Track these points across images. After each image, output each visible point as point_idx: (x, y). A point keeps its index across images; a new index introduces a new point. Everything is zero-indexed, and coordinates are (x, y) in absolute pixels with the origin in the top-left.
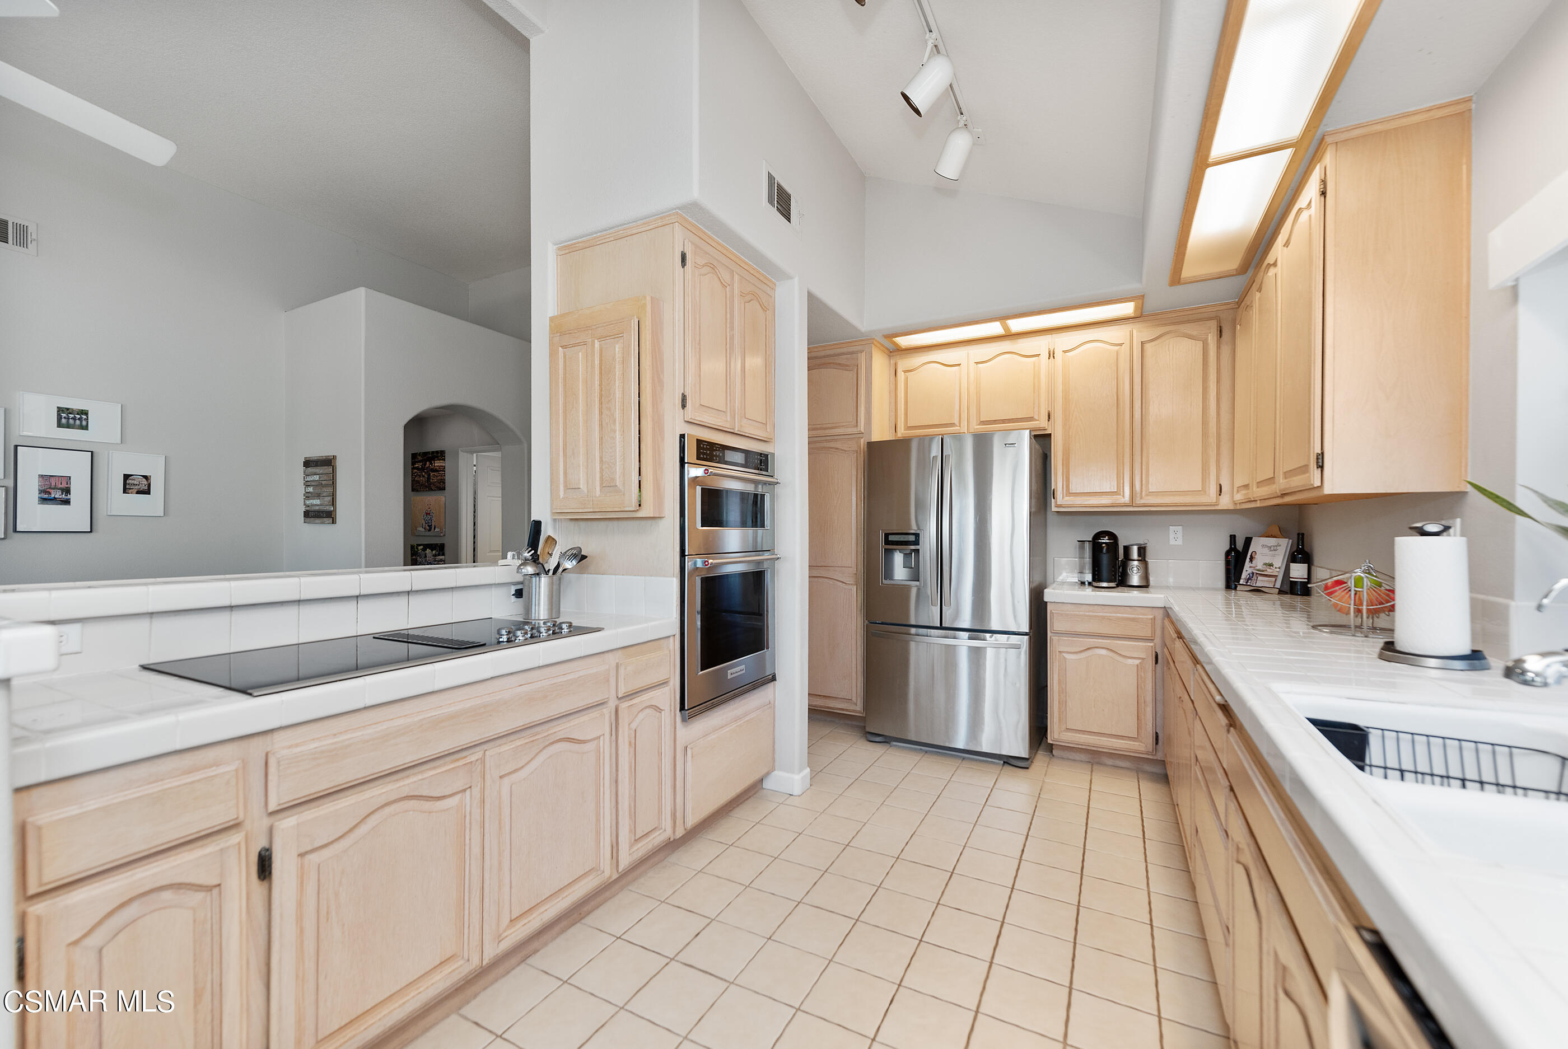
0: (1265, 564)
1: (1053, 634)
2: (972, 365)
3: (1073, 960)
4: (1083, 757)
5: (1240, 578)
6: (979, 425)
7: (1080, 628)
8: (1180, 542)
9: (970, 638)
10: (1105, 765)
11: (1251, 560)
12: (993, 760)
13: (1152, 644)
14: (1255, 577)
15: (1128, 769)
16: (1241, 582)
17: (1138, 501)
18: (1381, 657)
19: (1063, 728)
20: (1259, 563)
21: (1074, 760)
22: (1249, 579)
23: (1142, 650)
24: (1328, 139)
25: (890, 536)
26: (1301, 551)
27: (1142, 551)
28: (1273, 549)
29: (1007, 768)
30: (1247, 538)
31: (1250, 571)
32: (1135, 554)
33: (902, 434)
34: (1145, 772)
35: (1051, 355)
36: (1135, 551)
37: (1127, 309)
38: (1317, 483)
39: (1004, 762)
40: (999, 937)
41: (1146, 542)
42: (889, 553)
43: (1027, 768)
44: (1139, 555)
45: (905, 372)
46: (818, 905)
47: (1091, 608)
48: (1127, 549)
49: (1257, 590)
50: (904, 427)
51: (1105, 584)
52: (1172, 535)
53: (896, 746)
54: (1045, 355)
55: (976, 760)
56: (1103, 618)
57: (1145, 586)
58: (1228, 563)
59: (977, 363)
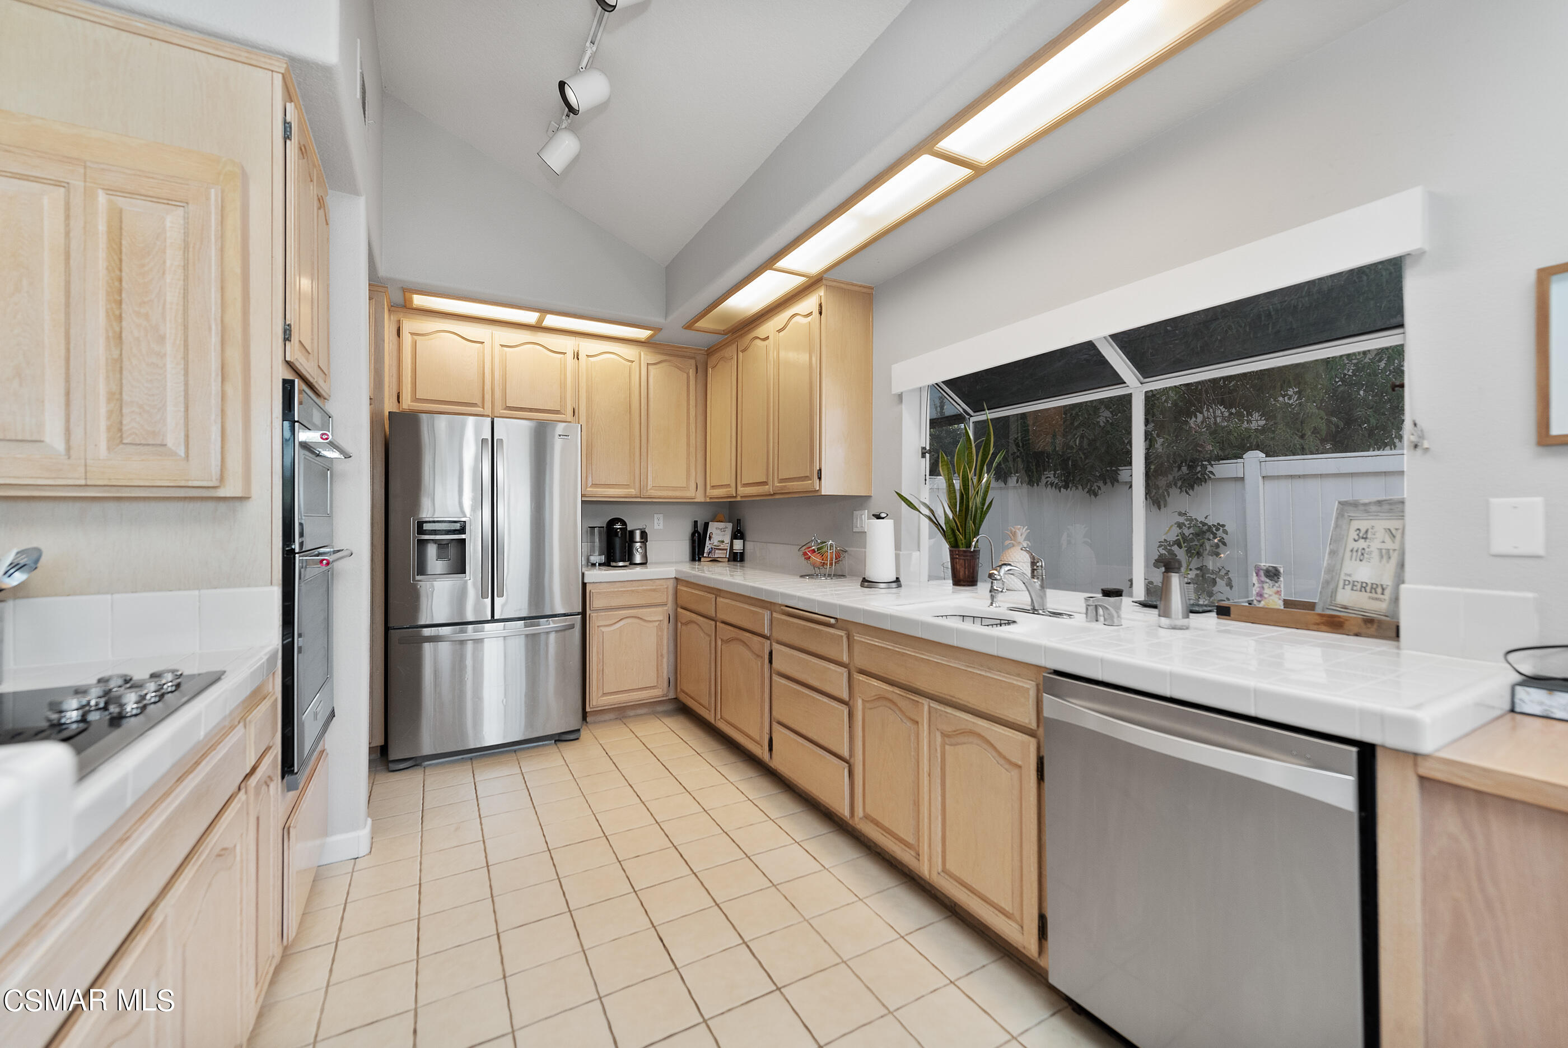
0: (719, 541)
1: (591, 612)
2: (497, 348)
3: (734, 842)
4: (612, 716)
5: (704, 553)
6: (505, 409)
7: (614, 603)
8: (661, 527)
9: (526, 626)
10: (630, 717)
11: (710, 539)
12: (544, 743)
13: (666, 608)
14: (713, 551)
15: (645, 714)
16: (705, 555)
17: (644, 493)
18: (862, 586)
19: (601, 693)
20: (715, 540)
21: (605, 721)
22: (710, 553)
23: (659, 615)
24: (824, 282)
25: (424, 525)
26: (739, 531)
27: (644, 535)
28: (723, 530)
29: (561, 745)
30: (705, 523)
31: (710, 547)
32: (638, 537)
33: (409, 406)
34: (658, 713)
35: (577, 356)
36: (638, 534)
37: (643, 334)
38: (818, 488)
39: (555, 741)
40: (681, 856)
41: (645, 527)
42: (422, 543)
43: (578, 739)
44: (642, 537)
45: (412, 334)
46: (521, 924)
47: (622, 584)
48: (632, 533)
49: (715, 560)
50: (411, 398)
51: (621, 564)
52: (656, 521)
53: (430, 765)
54: (570, 355)
55: (528, 748)
56: (632, 591)
57: (644, 564)
58: (693, 541)
59: (502, 346)
